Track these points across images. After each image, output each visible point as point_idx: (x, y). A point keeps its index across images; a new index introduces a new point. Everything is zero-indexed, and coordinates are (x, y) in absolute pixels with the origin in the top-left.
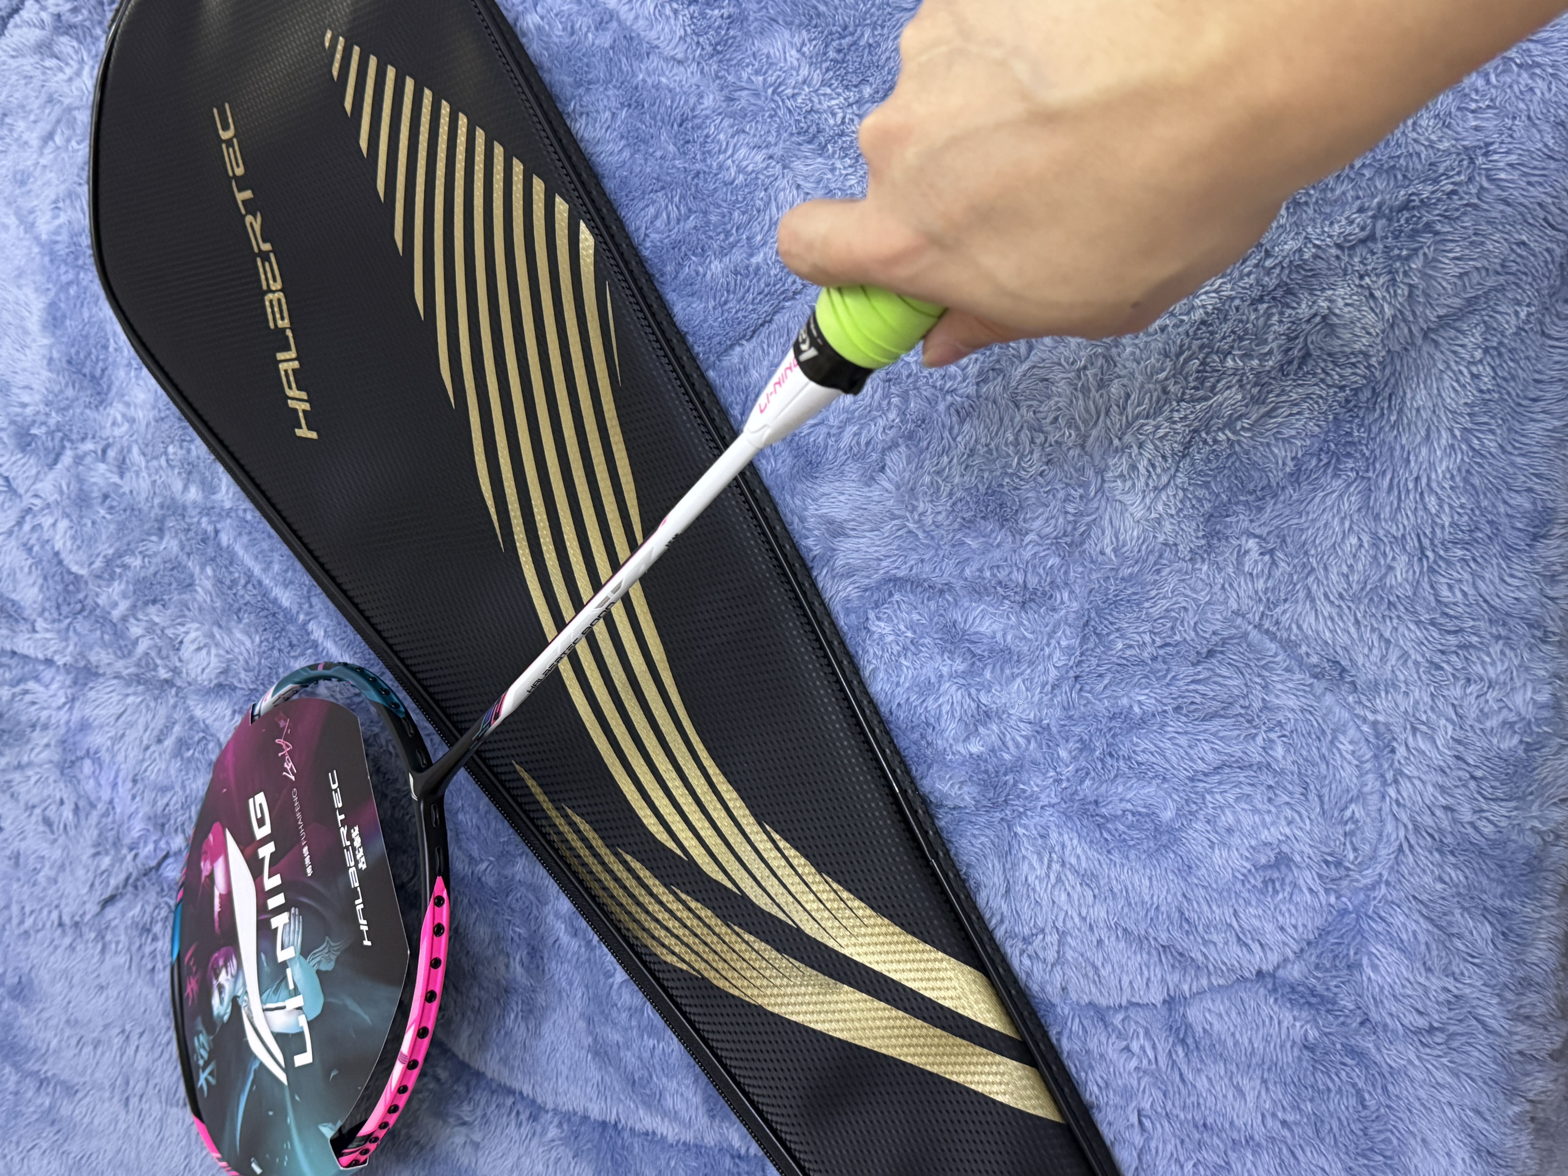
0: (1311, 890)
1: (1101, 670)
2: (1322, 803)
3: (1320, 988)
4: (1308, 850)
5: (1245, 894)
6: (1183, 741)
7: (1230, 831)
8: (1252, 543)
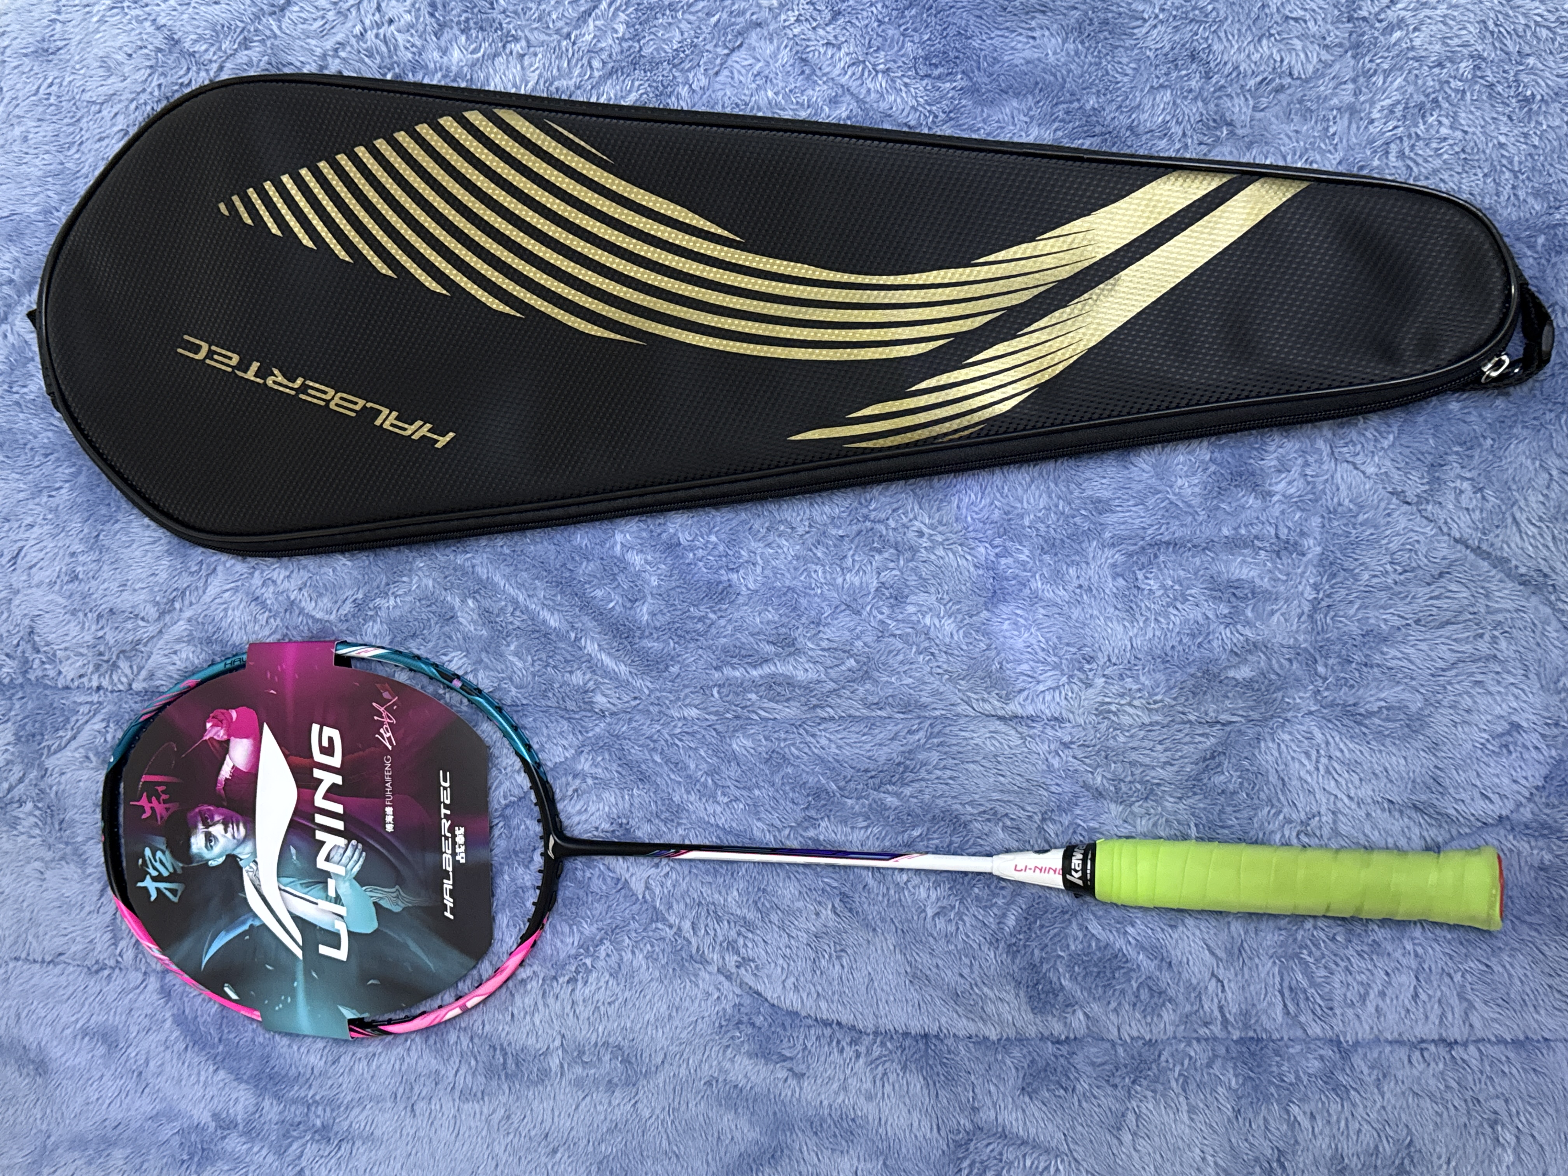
0: (1536, 748)
1: (1351, 598)
2: (1539, 679)
3: (1550, 822)
4: (1533, 718)
5: (1485, 759)
6: (1423, 646)
7: (1468, 711)
8: (1466, 485)
